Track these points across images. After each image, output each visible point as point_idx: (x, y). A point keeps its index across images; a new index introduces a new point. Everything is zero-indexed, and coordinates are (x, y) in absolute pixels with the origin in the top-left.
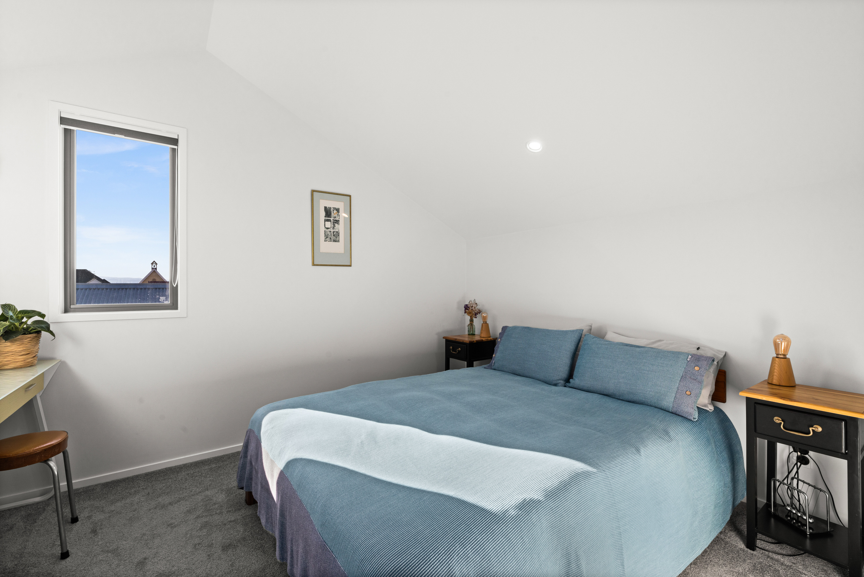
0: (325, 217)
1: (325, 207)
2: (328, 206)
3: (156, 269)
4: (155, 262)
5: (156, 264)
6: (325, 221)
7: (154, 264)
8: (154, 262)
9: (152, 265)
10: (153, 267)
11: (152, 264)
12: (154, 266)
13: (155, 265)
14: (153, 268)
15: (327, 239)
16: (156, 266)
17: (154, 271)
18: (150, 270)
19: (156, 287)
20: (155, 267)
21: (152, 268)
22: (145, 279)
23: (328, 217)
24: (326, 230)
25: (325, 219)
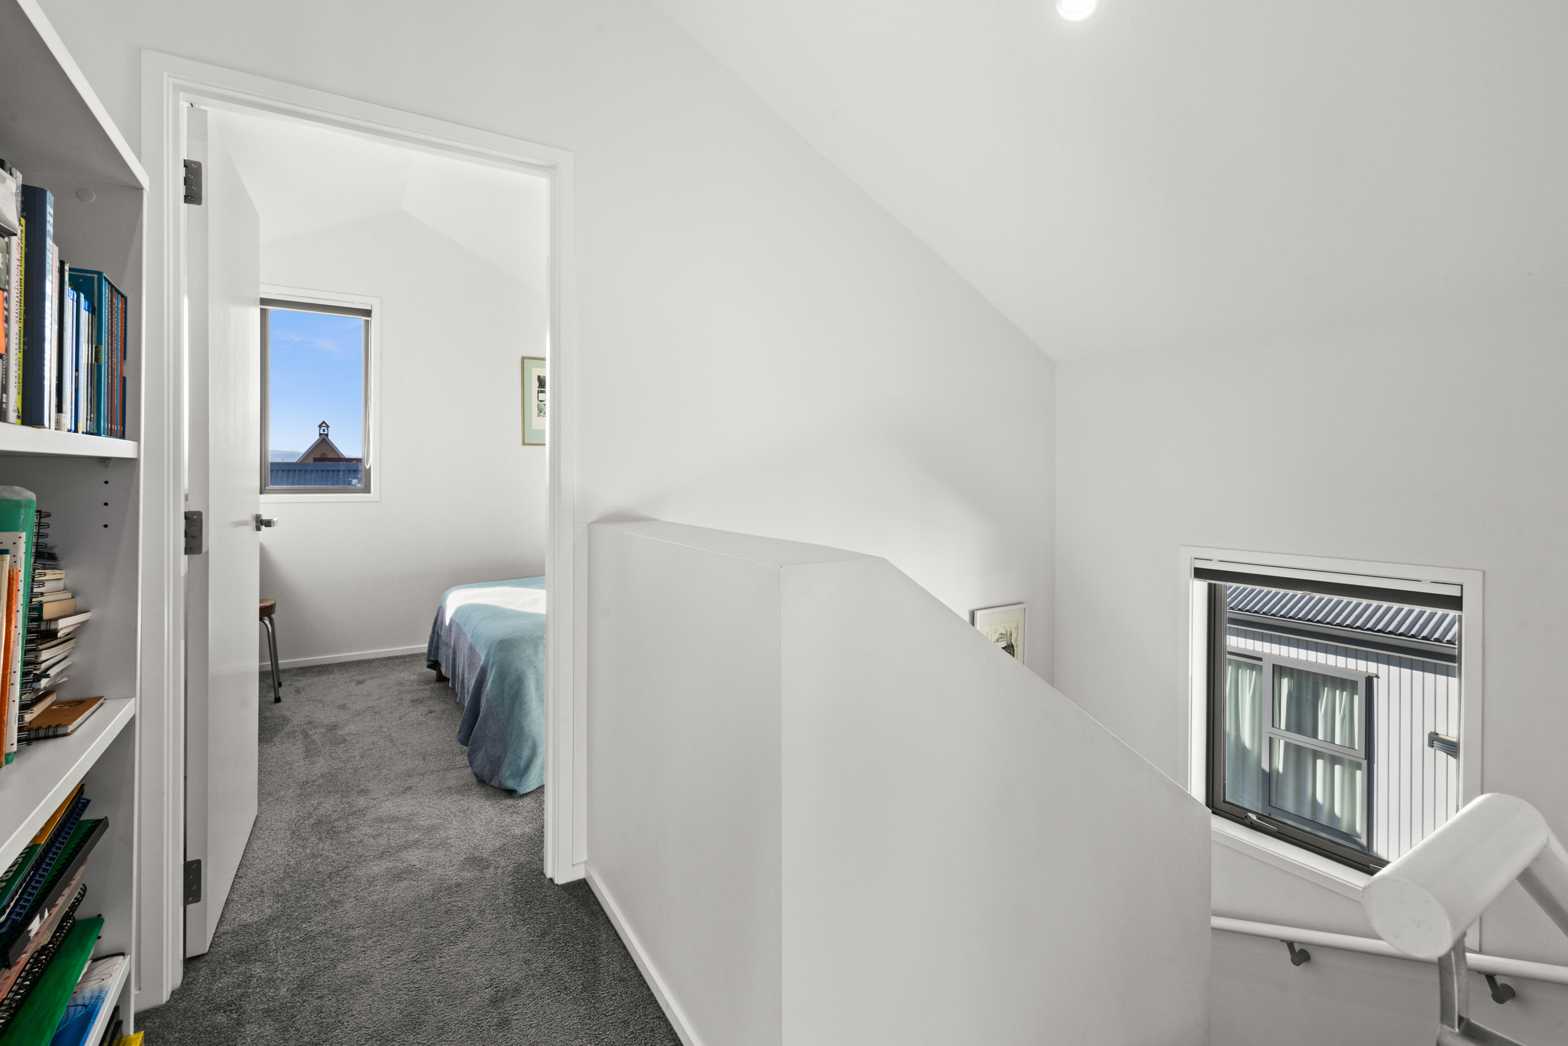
0: (539, 388)
1: (538, 376)
2: (542, 375)
3: (327, 435)
4: (326, 424)
5: (328, 427)
6: (538, 393)
7: (324, 426)
8: (324, 422)
9: (320, 429)
10: (322, 432)
11: (320, 426)
12: (324, 431)
13: (325, 428)
14: (322, 434)
15: (541, 413)
16: (326, 430)
17: (324, 439)
18: (316, 438)
19: (334, 469)
20: (326, 432)
21: (320, 434)
22: (308, 452)
23: (542, 388)
24: (540, 403)
25: (538, 391)
